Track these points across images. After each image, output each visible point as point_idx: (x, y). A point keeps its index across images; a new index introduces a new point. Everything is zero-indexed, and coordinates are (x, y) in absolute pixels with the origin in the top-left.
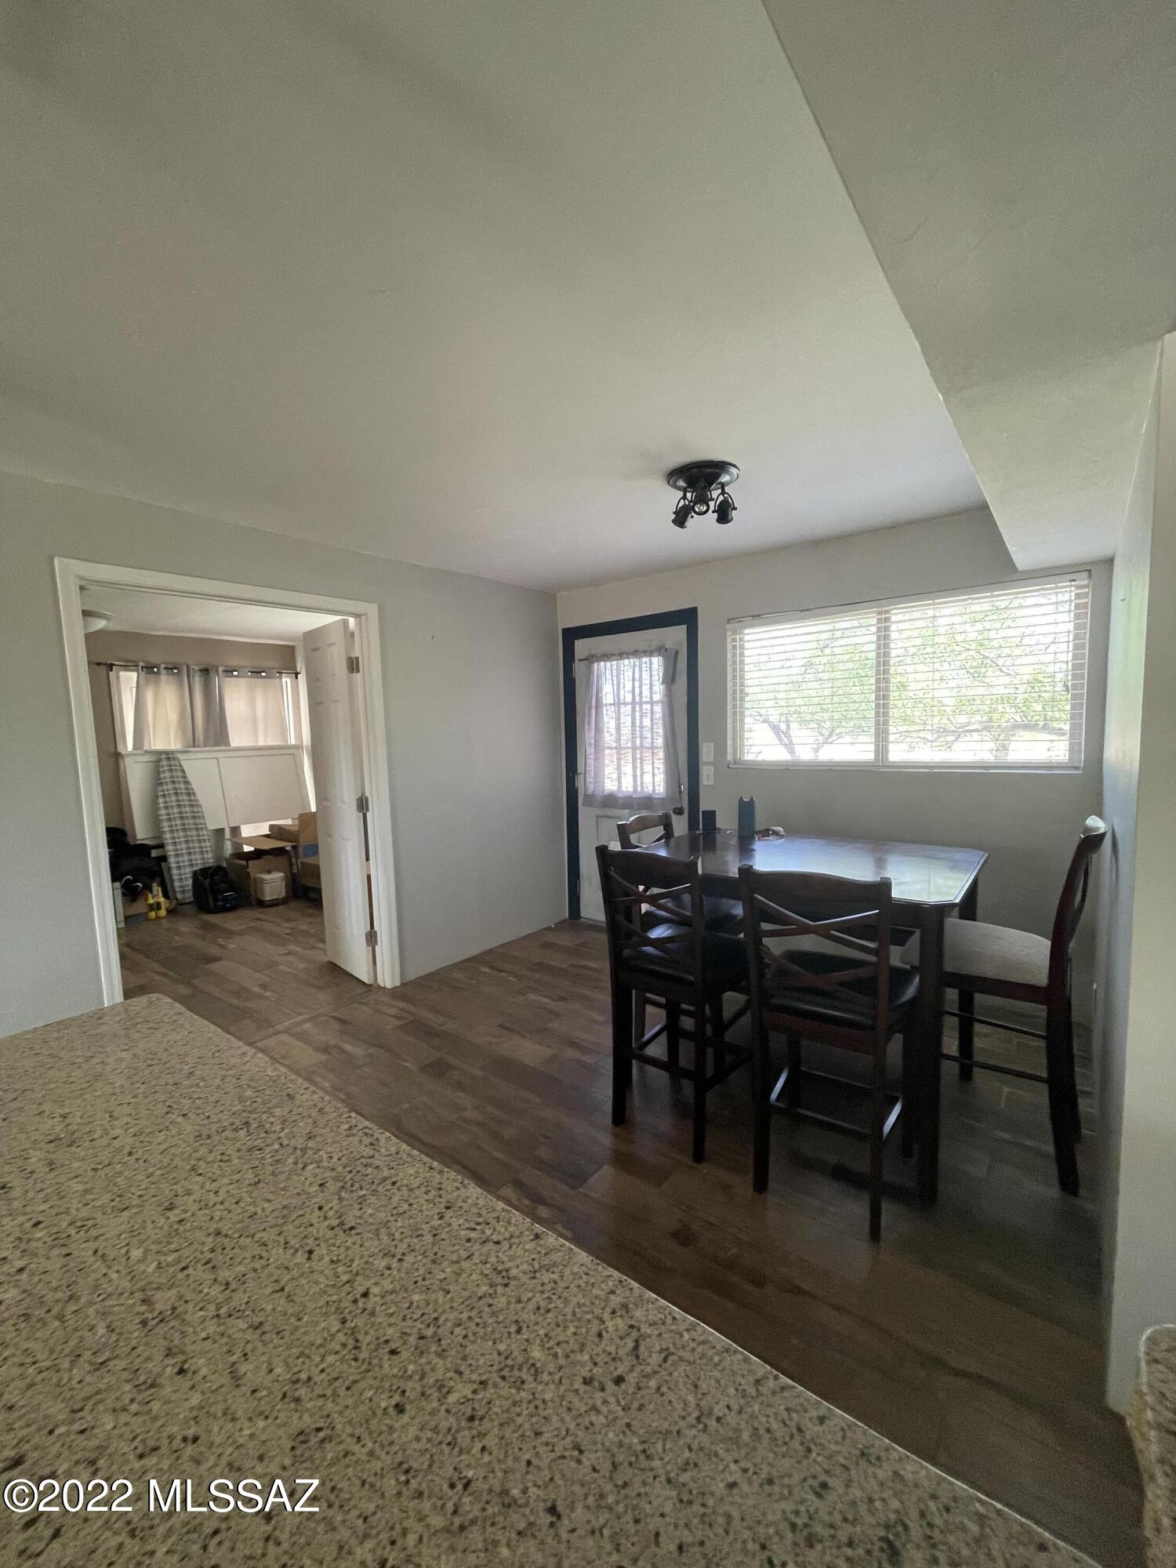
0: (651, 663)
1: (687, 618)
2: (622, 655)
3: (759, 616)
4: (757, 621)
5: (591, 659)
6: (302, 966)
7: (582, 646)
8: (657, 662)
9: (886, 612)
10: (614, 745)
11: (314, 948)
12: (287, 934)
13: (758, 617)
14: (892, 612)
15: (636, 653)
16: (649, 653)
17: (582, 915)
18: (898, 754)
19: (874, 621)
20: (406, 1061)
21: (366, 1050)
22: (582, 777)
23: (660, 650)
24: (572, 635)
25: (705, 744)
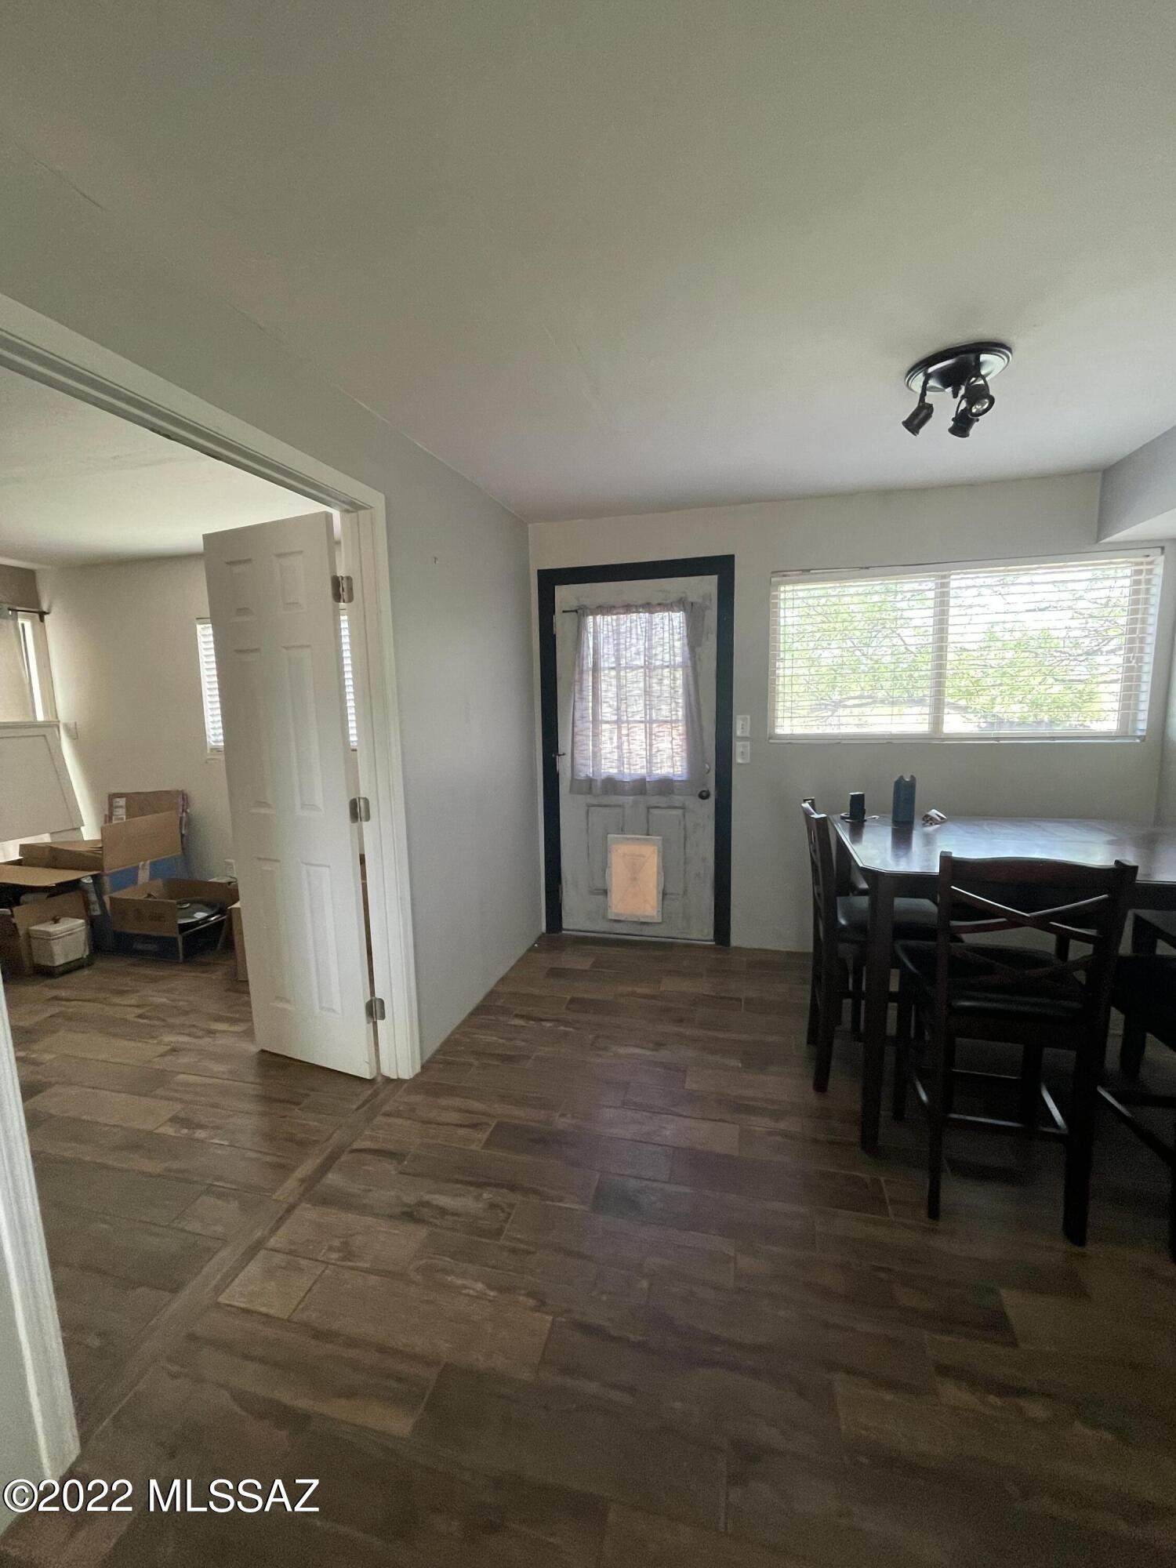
0: (671, 620)
1: (721, 567)
2: (628, 608)
3: (809, 570)
4: (806, 576)
5: (580, 612)
6: (217, 1067)
7: (565, 595)
8: (678, 618)
9: (944, 577)
10: (615, 718)
11: (211, 1033)
12: (140, 1016)
13: (806, 572)
14: (952, 577)
15: (649, 607)
16: (665, 606)
17: (565, 925)
18: (955, 725)
19: (931, 585)
20: (561, 1200)
21: (478, 1198)
22: (568, 758)
23: (681, 604)
24: (550, 580)
25: (739, 717)
